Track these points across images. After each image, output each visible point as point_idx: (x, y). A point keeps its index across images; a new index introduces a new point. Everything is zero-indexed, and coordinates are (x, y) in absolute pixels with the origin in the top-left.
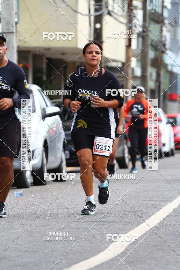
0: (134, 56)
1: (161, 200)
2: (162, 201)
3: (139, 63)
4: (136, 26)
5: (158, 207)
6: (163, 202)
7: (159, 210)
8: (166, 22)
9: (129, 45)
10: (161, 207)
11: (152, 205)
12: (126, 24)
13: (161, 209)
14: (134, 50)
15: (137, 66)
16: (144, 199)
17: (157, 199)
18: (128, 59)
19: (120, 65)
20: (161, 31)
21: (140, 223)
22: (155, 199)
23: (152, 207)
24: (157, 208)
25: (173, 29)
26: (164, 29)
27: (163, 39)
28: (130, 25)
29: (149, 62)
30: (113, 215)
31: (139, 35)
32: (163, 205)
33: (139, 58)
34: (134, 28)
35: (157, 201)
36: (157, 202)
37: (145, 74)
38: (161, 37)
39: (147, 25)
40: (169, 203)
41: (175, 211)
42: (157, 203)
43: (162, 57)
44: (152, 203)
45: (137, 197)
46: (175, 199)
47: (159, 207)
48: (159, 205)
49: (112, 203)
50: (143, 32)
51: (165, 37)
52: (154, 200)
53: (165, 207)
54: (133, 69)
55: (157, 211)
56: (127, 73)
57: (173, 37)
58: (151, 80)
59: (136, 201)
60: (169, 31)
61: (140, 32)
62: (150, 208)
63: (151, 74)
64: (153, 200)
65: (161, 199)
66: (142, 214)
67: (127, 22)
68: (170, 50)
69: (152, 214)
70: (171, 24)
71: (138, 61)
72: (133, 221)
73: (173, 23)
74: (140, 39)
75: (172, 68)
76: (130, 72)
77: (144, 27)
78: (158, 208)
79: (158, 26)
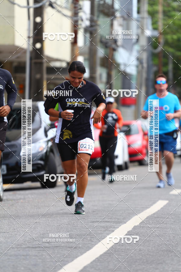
0: (81, 54)
2: (114, 222)
4: (82, 20)
5: (110, 230)
6: (116, 223)
7: (111, 233)
8: (117, 14)
9: (75, 42)
10: (114, 230)
11: (103, 227)
12: (71, 17)
13: (113, 231)
14: (80, 48)
16: (94, 220)
17: (108, 220)
19: (64, 65)
20: (112, 25)
21: (89, 248)
22: (107, 220)
23: (103, 229)
24: (109, 230)
25: (125, 22)
26: (116, 23)
28: (75, 18)
29: (98, 62)
31: (86, 30)
32: (116, 227)
33: (87, 56)
34: (80, 22)
35: (108, 222)
36: (109, 223)
37: (94, 75)
39: (95, 18)
40: (122, 225)
42: (108, 224)
43: (113, 55)
44: (103, 224)
46: (130, 219)
47: (111, 229)
48: (111, 227)
50: (91, 26)
52: (105, 221)
53: (118, 229)
55: (109, 234)
58: (101, 82)
59: (84, 222)
62: (100, 231)
63: (101, 75)
64: (104, 221)
65: (113, 220)
66: (92, 237)
67: (72, 15)
68: (123, 47)
69: (103, 237)
70: (123, 17)
71: (85, 60)
73: (126, 16)
74: (88, 35)
75: (125, 68)
77: (92, 20)
79: (108, 20)
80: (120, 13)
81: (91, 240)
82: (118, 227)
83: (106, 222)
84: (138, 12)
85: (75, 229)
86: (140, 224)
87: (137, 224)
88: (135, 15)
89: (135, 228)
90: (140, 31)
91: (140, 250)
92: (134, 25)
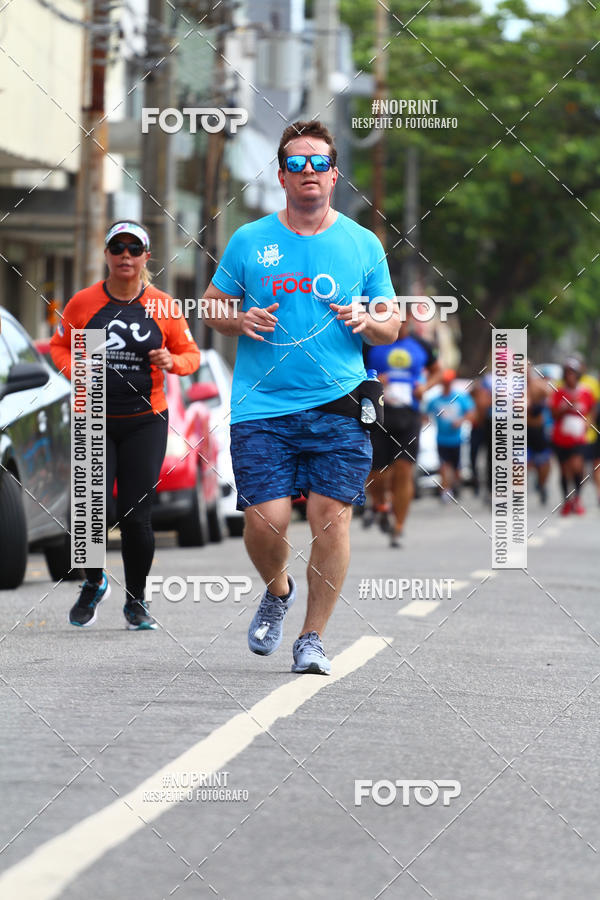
0: (114, 148)
1: (207, 703)
2: (213, 705)
3: (134, 176)
4: (121, 35)
5: (197, 729)
6: (217, 709)
7: (201, 740)
8: (240, 18)
9: (95, 106)
10: (207, 730)
11: (175, 721)
12: (84, 24)
13: (207, 734)
14: (113, 125)
15: (126, 187)
16: (143, 698)
17: (193, 699)
18: (91, 158)
19: (59, 181)
20: (220, 52)
21: (125, 789)
22: (187, 697)
23: (173, 728)
24: (191, 732)
25: (264, 45)
26: (233, 46)
27: (229, 84)
28: (98, 28)
29: (172, 174)
30: (20, 758)
31: (133, 68)
32: (216, 720)
33: (135, 155)
34: (113, 41)
35: (191, 703)
36: (194, 709)
37: (159, 219)
38: (221, 78)
39: (165, 29)
40: (236, 714)
41: (260, 743)
42: (189, 711)
43: (222, 155)
44: (173, 712)
45: (115, 689)
46: (263, 696)
47: (202, 727)
48: (200, 722)
49: (18, 714)
50: (151, 55)
51: (236, 76)
52: (181, 699)
53: (223, 729)
54: (110, 199)
55: (190, 744)
56: (87, 214)
57: (264, 79)
58: (181, 242)
59: (112, 703)
60: (249, 55)
61: (136, 56)
62: (164, 732)
63: (180, 218)
64: (176, 702)
65: (209, 698)
66: (135, 754)
67: (86, 18)
68: (253, 124)
69: (171, 754)
70: (255, 26)
71: (127, 166)
72: (96, 781)
73: (267, 25)
74: (140, 85)
75: (261, 196)
76: (98, 209)
77: (152, 35)
78: (194, 733)
79: (208, 36)
80: (248, 14)
81: (130, 763)
82: (224, 723)
83: (185, 703)
84: (309, 14)
85: (81, 726)
86: (296, 711)
87: (288, 711)
88: (297, 21)
89: (280, 723)
90: (312, 74)
91: (294, 798)
92: (293, 54)
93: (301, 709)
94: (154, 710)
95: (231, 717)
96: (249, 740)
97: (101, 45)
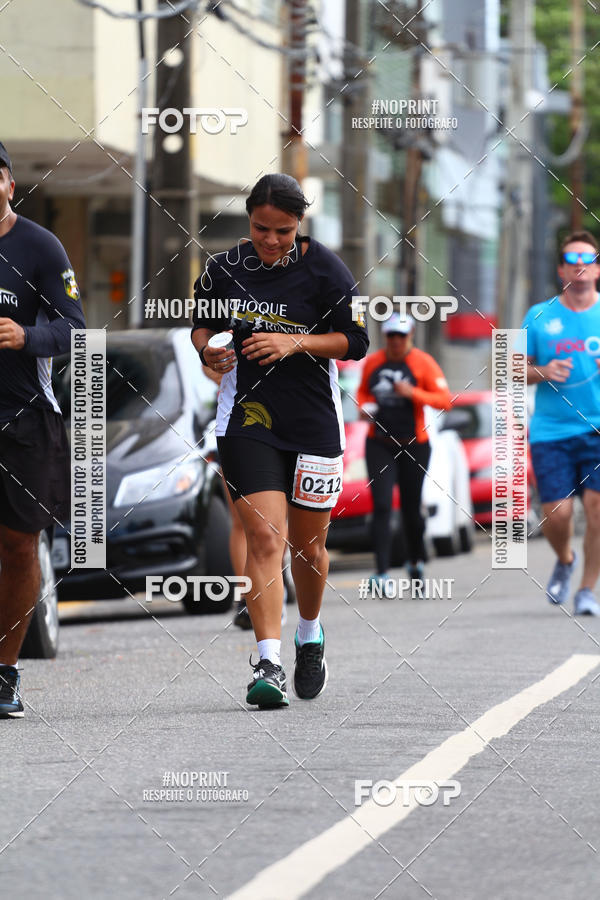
0: (314, 172)
1: (421, 724)
2: (426, 726)
3: (334, 199)
4: (318, 59)
5: (411, 751)
6: (432, 730)
7: (416, 762)
8: (436, 39)
9: (293, 132)
10: (424, 751)
11: (390, 743)
12: (281, 50)
13: (423, 756)
14: (312, 149)
15: (326, 210)
16: (357, 720)
17: (407, 721)
20: (416, 75)
22: (400, 719)
23: (388, 750)
24: (406, 754)
25: (460, 65)
26: (429, 68)
28: (296, 53)
29: (370, 199)
31: (330, 91)
32: (431, 741)
33: (333, 179)
34: (310, 66)
35: (406, 725)
36: (408, 730)
37: (358, 241)
39: (362, 52)
40: (451, 735)
41: (475, 765)
42: (404, 733)
43: (419, 174)
44: (388, 734)
47: (417, 749)
48: (415, 744)
50: (348, 78)
51: (432, 96)
52: (394, 721)
53: (437, 750)
54: (310, 223)
55: (407, 766)
57: (461, 99)
58: (382, 265)
59: (326, 727)
60: (445, 76)
61: (334, 80)
62: (379, 754)
63: (379, 241)
64: (390, 724)
65: (423, 720)
67: (285, 43)
68: (452, 146)
70: (451, 48)
71: (327, 190)
72: (314, 805)
73: (463, 46)
74: (337, 108)
75: (459, 217)
77: (349, 59)
78: (410, 755)
79: (404, 57)
80: (444, 36)
82: (439, 744)
83: (399, 725)
84: (504, 32)
86: (510, 731)
87: (502, 731)
88: (492, 40)
89: (494, 745)
90: (508, 93)
91: (512, 819)
92: (489, 73)
93: (515, 729)
94: (369, 732)
95: (446, 738)
96: (465, 761)
97: (298, 70)
